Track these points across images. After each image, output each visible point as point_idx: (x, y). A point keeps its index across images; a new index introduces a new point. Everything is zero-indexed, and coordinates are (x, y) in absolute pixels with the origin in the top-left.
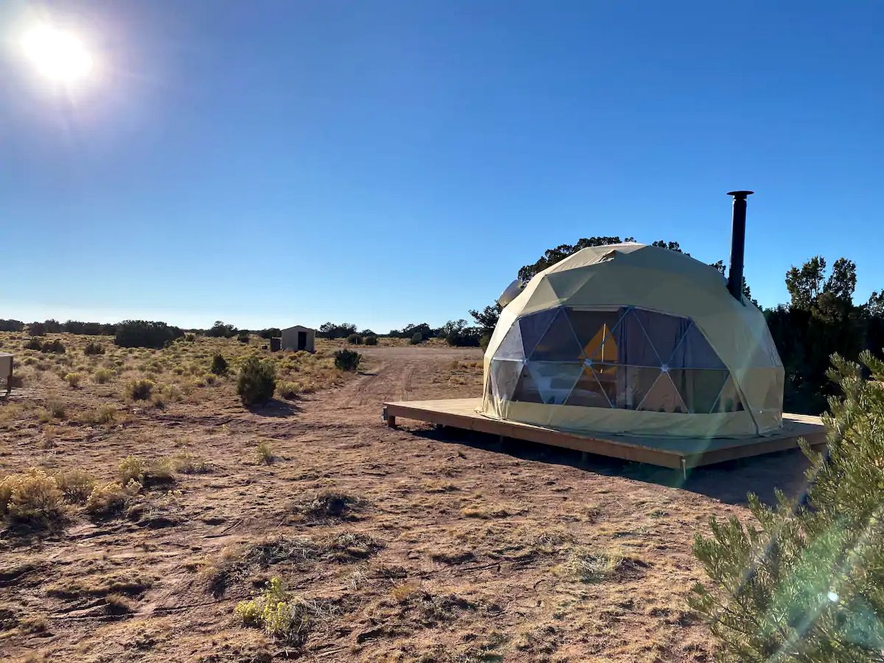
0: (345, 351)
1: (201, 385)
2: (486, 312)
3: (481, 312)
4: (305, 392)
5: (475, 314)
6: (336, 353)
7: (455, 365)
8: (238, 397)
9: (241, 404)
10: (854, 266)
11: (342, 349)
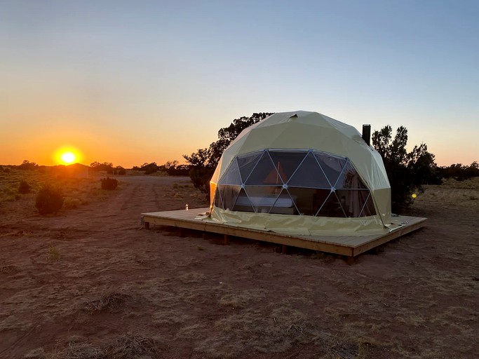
0: (108, 178)
1: (11, 201)
2: (192, 156)
3: (190, 156)
4: (83, 204)
5: (186, 157)
6: (101, 180)
7: (175, 187)
8: (36, 209)
9: (38, 214)
10: (406, 131)
11: (106, 178)
